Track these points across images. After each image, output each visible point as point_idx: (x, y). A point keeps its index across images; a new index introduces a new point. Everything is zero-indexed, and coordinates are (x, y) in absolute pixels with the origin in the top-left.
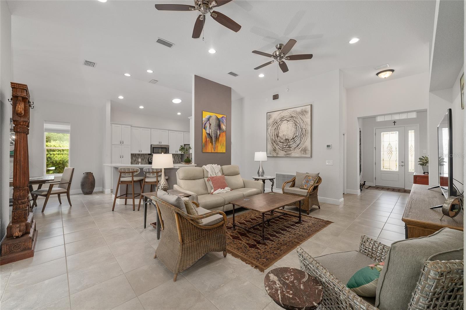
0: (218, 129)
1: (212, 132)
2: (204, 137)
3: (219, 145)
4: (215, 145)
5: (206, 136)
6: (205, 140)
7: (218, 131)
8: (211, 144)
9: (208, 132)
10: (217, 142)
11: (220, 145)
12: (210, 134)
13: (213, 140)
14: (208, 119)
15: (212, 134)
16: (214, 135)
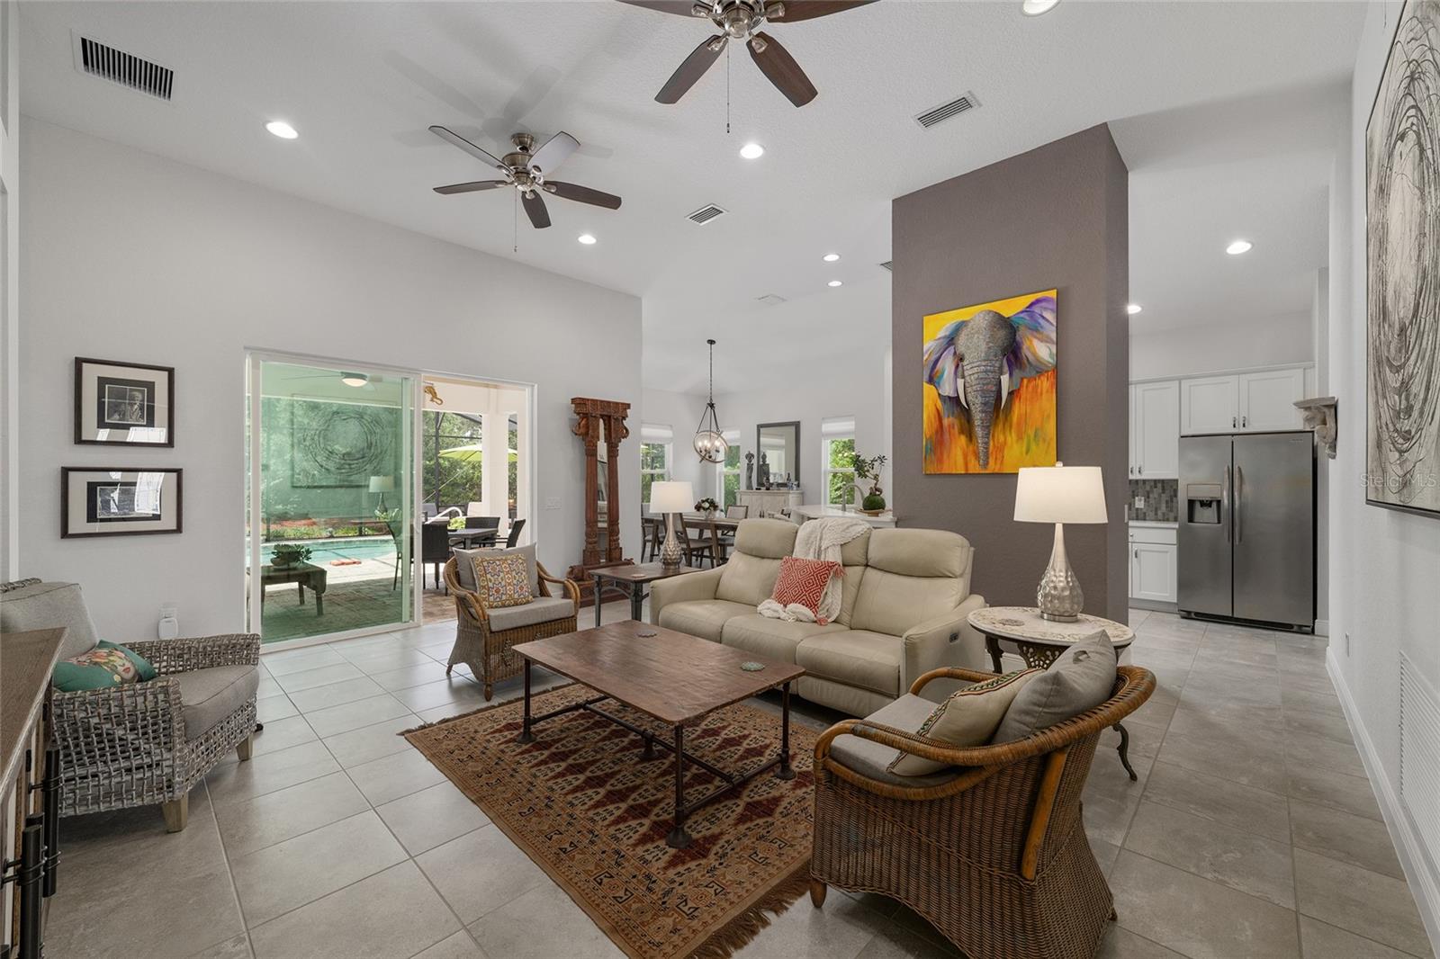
0: (1006, 368)
1: (969, 390)
2: (929, 417)
3: (1012, 438)
4: (987, 443)
5: (938, 410)
6: (936, 424)
7: (1005, 379)
8: (963, 439)
9: (947, 390)
10: (996, 424)
11: (1020, 438)
12: (957, 399)
13: (977, 422)
14: (951, 340)
15: (969, 398)
16: (979, 400)
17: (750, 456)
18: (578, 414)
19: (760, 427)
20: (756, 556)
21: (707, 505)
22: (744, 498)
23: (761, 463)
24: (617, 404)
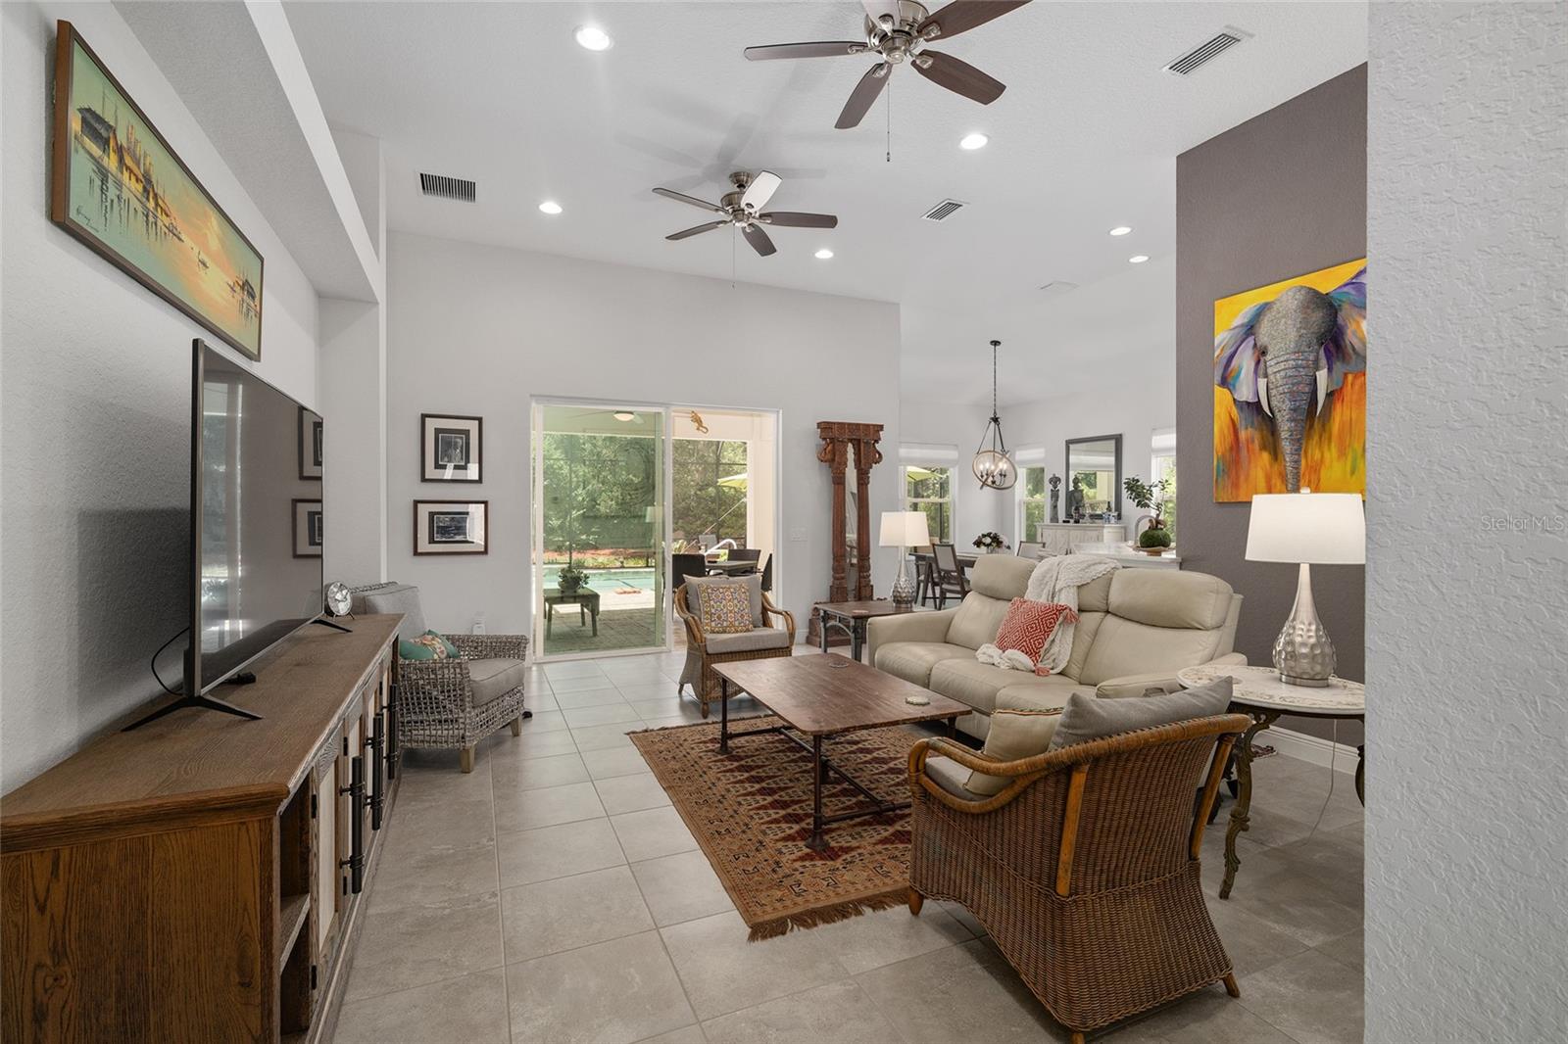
0: (1323, 361)
1: (1273, 392)
2: (1221, 430)
3: (1331, 453)
4: (1297, 462)
5: (1232, 420)
6: (1230, 439)
7: (1322, 375)
8: (1266, 456)
9: (1245, 394)
10: (1309, 437)
11: (1342, 454)
12: (1258, 405)
13: (1284, 435)
14: (1250, 329)
15: (1274, 403)
16: (1286, 406)
17: (1055, 481)
18: (824, 439)
19: (1069, 443)
20: (992, 597)
21: (988, 540)
22: (1046, 532)
23: (1071, 488)
24: (868, 426)
